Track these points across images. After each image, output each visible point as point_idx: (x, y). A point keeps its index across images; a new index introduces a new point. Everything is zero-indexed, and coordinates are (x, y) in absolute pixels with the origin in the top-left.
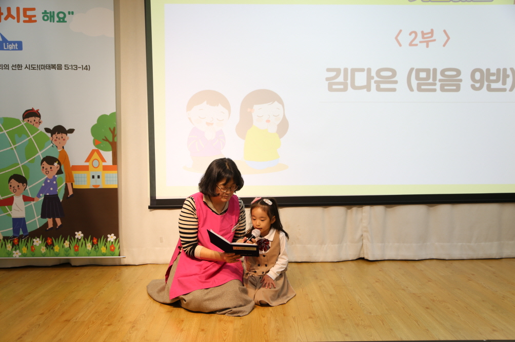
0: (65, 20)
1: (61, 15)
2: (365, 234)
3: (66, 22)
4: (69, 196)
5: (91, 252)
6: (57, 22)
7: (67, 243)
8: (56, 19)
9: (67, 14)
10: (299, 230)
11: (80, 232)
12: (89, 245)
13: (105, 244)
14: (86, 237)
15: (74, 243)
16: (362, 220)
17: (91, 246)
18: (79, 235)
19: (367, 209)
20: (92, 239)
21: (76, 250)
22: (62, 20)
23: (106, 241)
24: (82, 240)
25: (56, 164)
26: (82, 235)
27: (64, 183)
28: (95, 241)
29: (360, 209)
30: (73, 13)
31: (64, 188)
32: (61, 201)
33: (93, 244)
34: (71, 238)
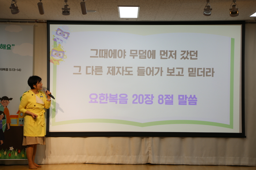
0: (11, 48)
1: (9, 46)
2: (150, 151)
3: (11, 49)
4: (8, 130)
5: (17, 157)
6: (7, 49)
7: (5, 152)
8: (6, 48)
9: (11, 45)
10: (118, 148)
11: (12, 147)
12: (16, 154)
13: (24, 153)
14: (15, 150)
15: (9, 153)
16: (148, 144)
17: (17, 154)
18: (12, 148)
19: (150, 138)
20: (18, 150)
21: (10, 156)
22: (9, 48)
23: (25, 151)
24: (13, 151)
25: (2, 114)
26: (13, 149)
27: (6, 124)
28: (19, 151)
29: (147, 139)
30: (14, 45)
31: (6, 126)
32: (4, 132)
33: (18, 153)
34: (7, 150)
